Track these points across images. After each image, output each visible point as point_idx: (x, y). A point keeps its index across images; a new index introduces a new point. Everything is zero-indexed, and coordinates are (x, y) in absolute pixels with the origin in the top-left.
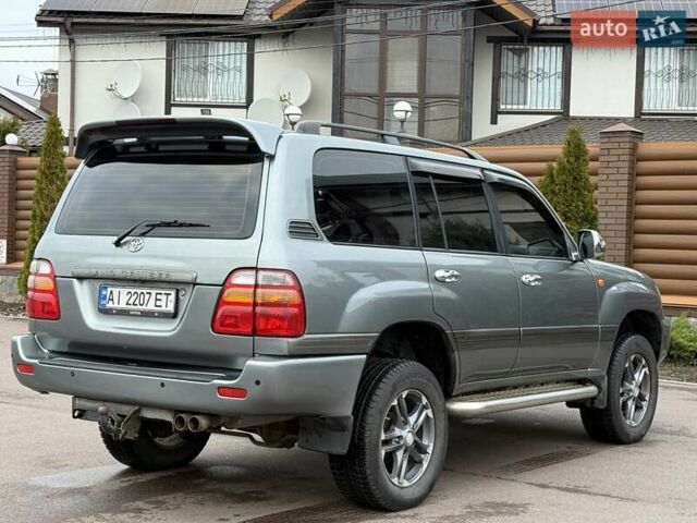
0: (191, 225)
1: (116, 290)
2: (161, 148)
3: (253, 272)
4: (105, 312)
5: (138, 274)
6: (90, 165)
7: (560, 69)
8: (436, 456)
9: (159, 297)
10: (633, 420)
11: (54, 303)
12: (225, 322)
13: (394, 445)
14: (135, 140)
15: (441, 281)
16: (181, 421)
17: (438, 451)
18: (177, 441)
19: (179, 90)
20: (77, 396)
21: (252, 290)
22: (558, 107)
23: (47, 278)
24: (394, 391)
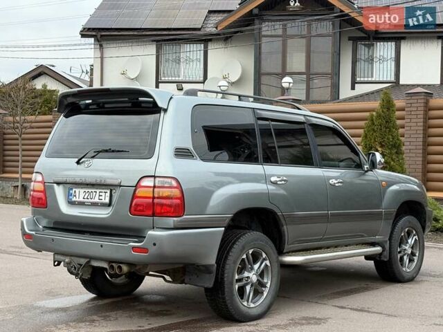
0: (119, 151)
1: (77, 190)
2: (106, 106)
3: (153, 179)
4: (71, 203)
5: (89, 181)
6: (66, 116)
7: (393, 56)
8: (272, 288)
9: (101, 194)
10: (408, 269)
11: (44, 198)
12: (137, 209)
13: (244, 282)
14: (90, 101)
15: (275, 183)
16: (112, 267)
17: (273, 286)
18: (124, 280)
19: (164, 73)
20: (56, 254)
21: (152, 189)
22: (393, 79)
23: (40, 184)
24: (243, 249)
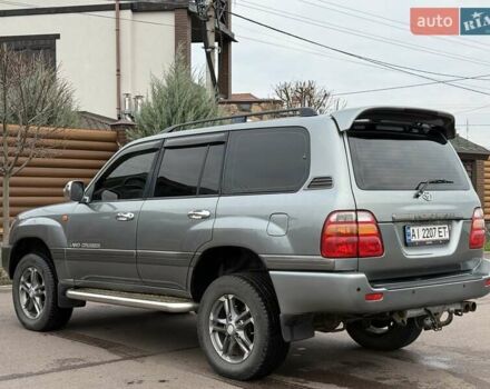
1: (416, 229)
9: (440, 230)
11: (379, 243)
